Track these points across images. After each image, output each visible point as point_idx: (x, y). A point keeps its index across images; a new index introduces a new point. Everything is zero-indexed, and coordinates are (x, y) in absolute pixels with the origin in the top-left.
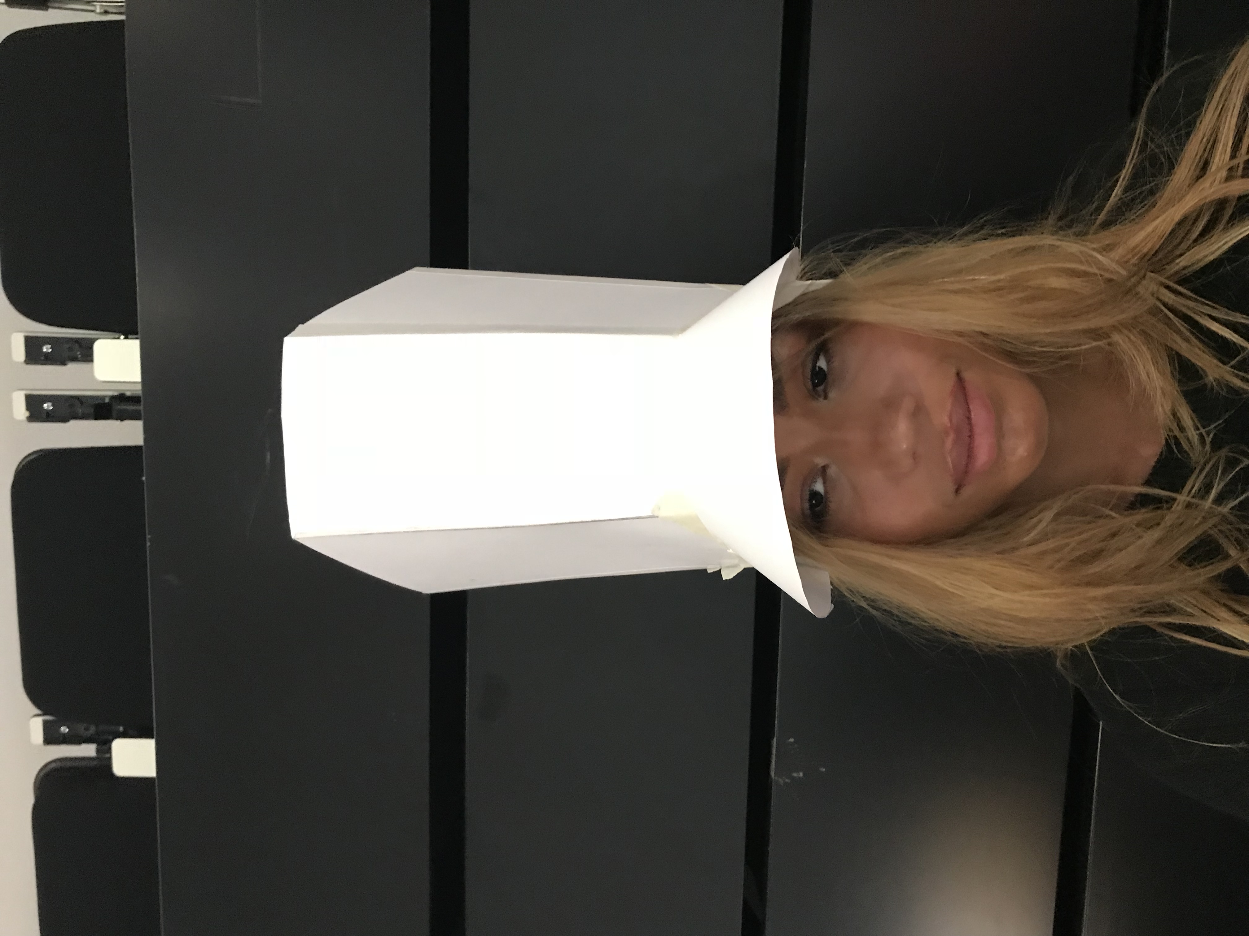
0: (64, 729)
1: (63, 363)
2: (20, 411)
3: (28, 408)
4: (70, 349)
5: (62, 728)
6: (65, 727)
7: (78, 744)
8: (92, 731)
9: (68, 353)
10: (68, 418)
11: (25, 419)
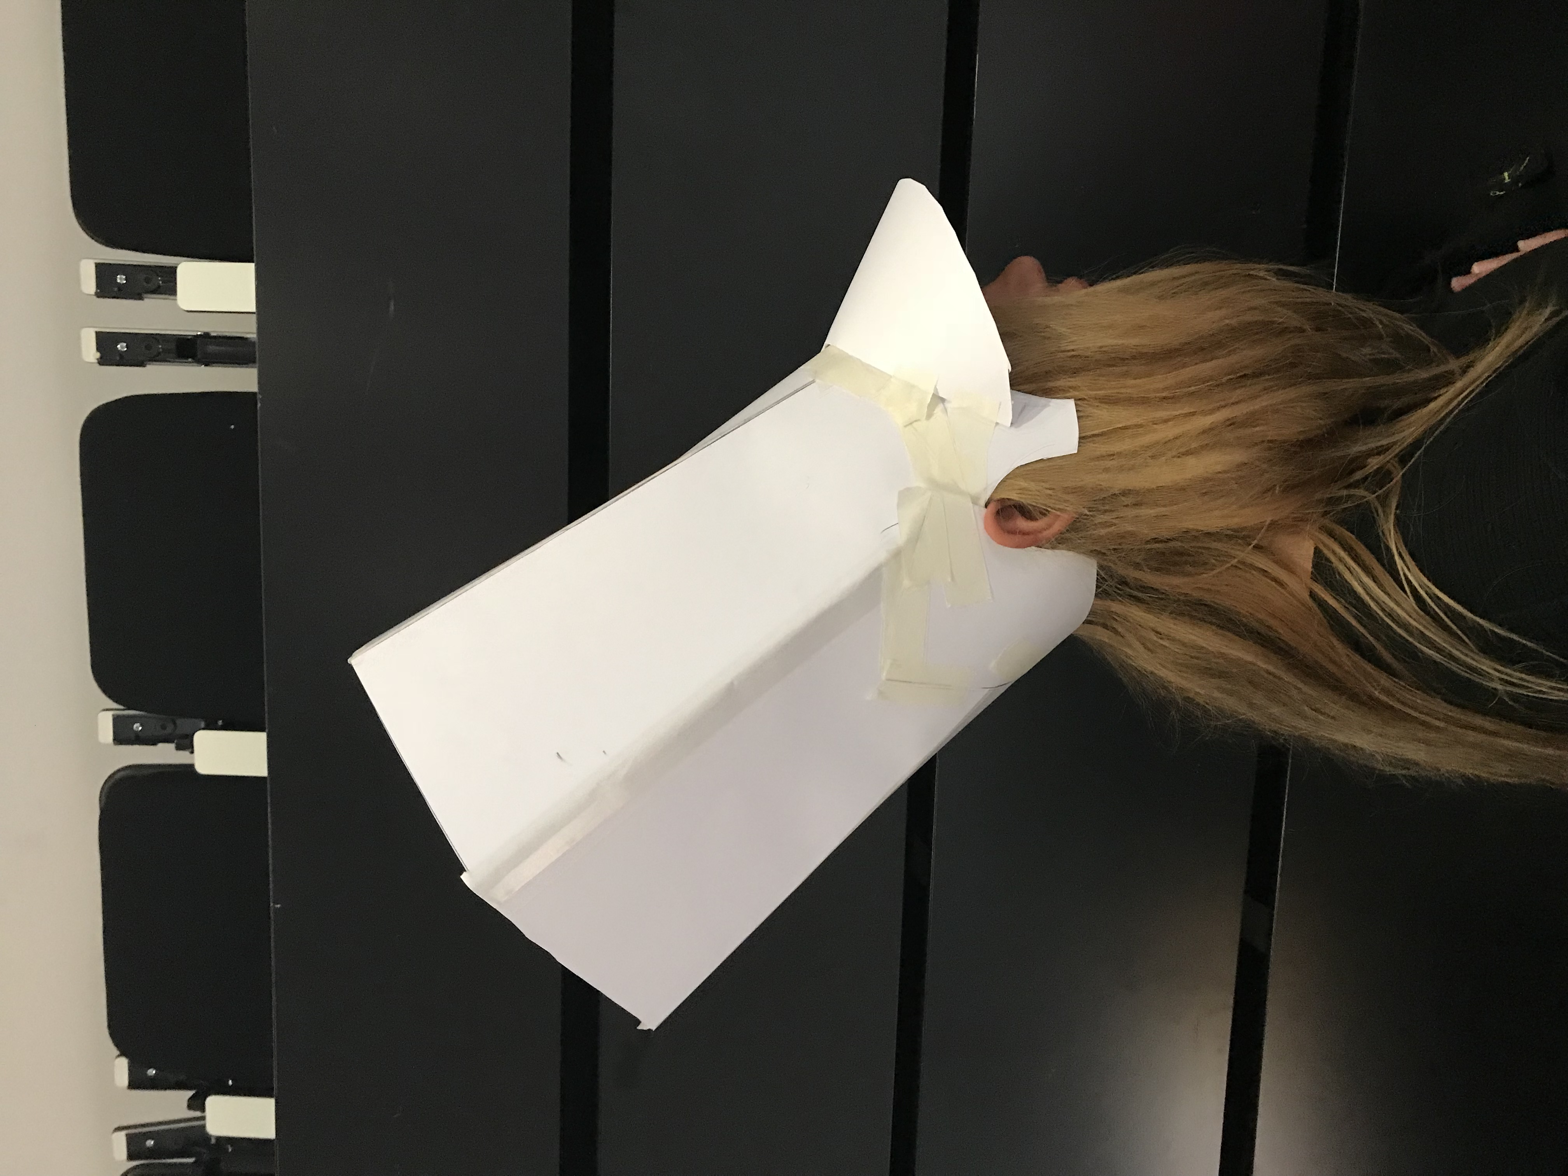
0: (137, 727)
1: (139, 297)
2: (90, 352)
3: (98, 350)
4: (147, 279)
5: (135, 726)
6: (138, 725)
7: (154, 743)
8: (170, 729)
9: (145, 284)
10: (146, 361)
11: (95, 361)
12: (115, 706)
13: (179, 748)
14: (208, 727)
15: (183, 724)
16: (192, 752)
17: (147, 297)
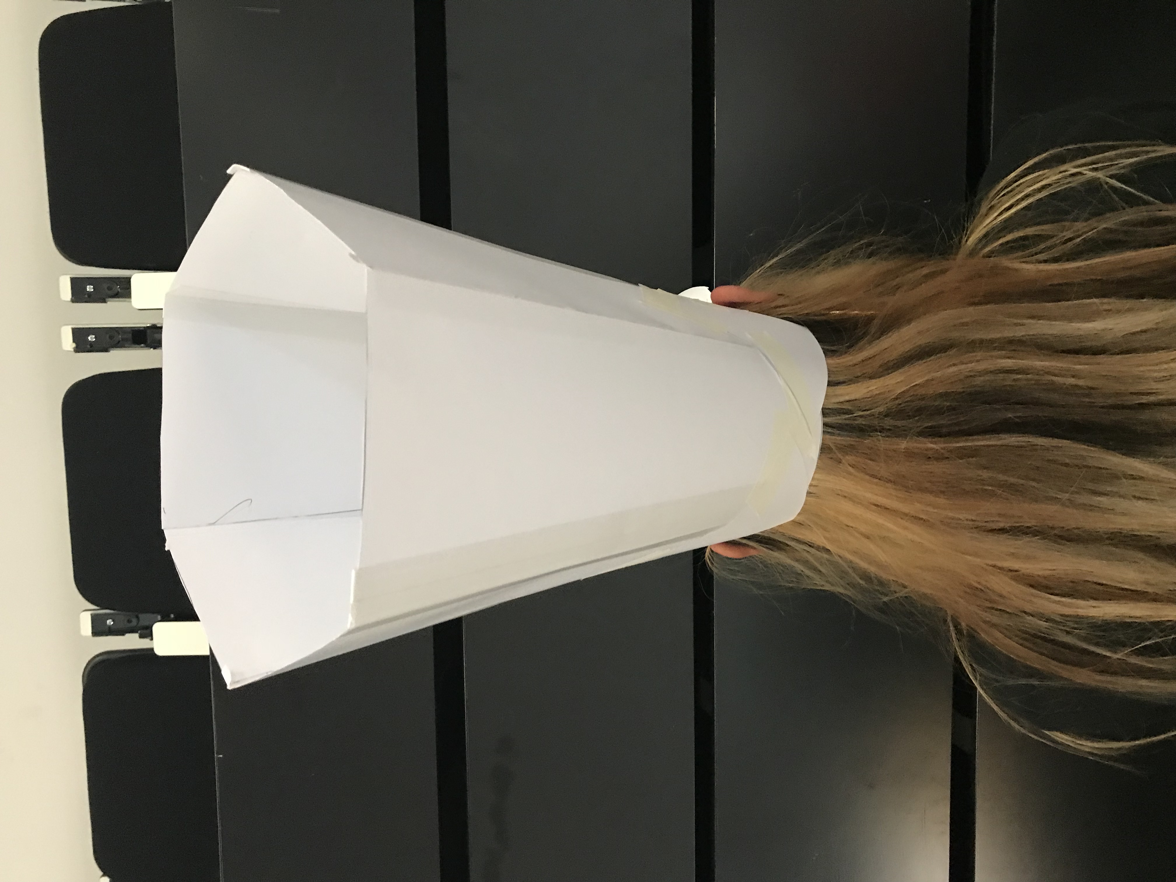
0: (110, 622)
1: (104, 301)
2: (68, 343)
3: (74, 341)
4: (109, 289)
5: (108, 621)
6: (110, 620)
7: (123, 634)
8: (134, 622)
9: (107, 291)
10: (110, 347)
11: (73, 350)
12: (92, 607)
13: (141, 636)
14: (163, 620)
15: (144, 618)
16: (152, 639)
17: (110, 301)
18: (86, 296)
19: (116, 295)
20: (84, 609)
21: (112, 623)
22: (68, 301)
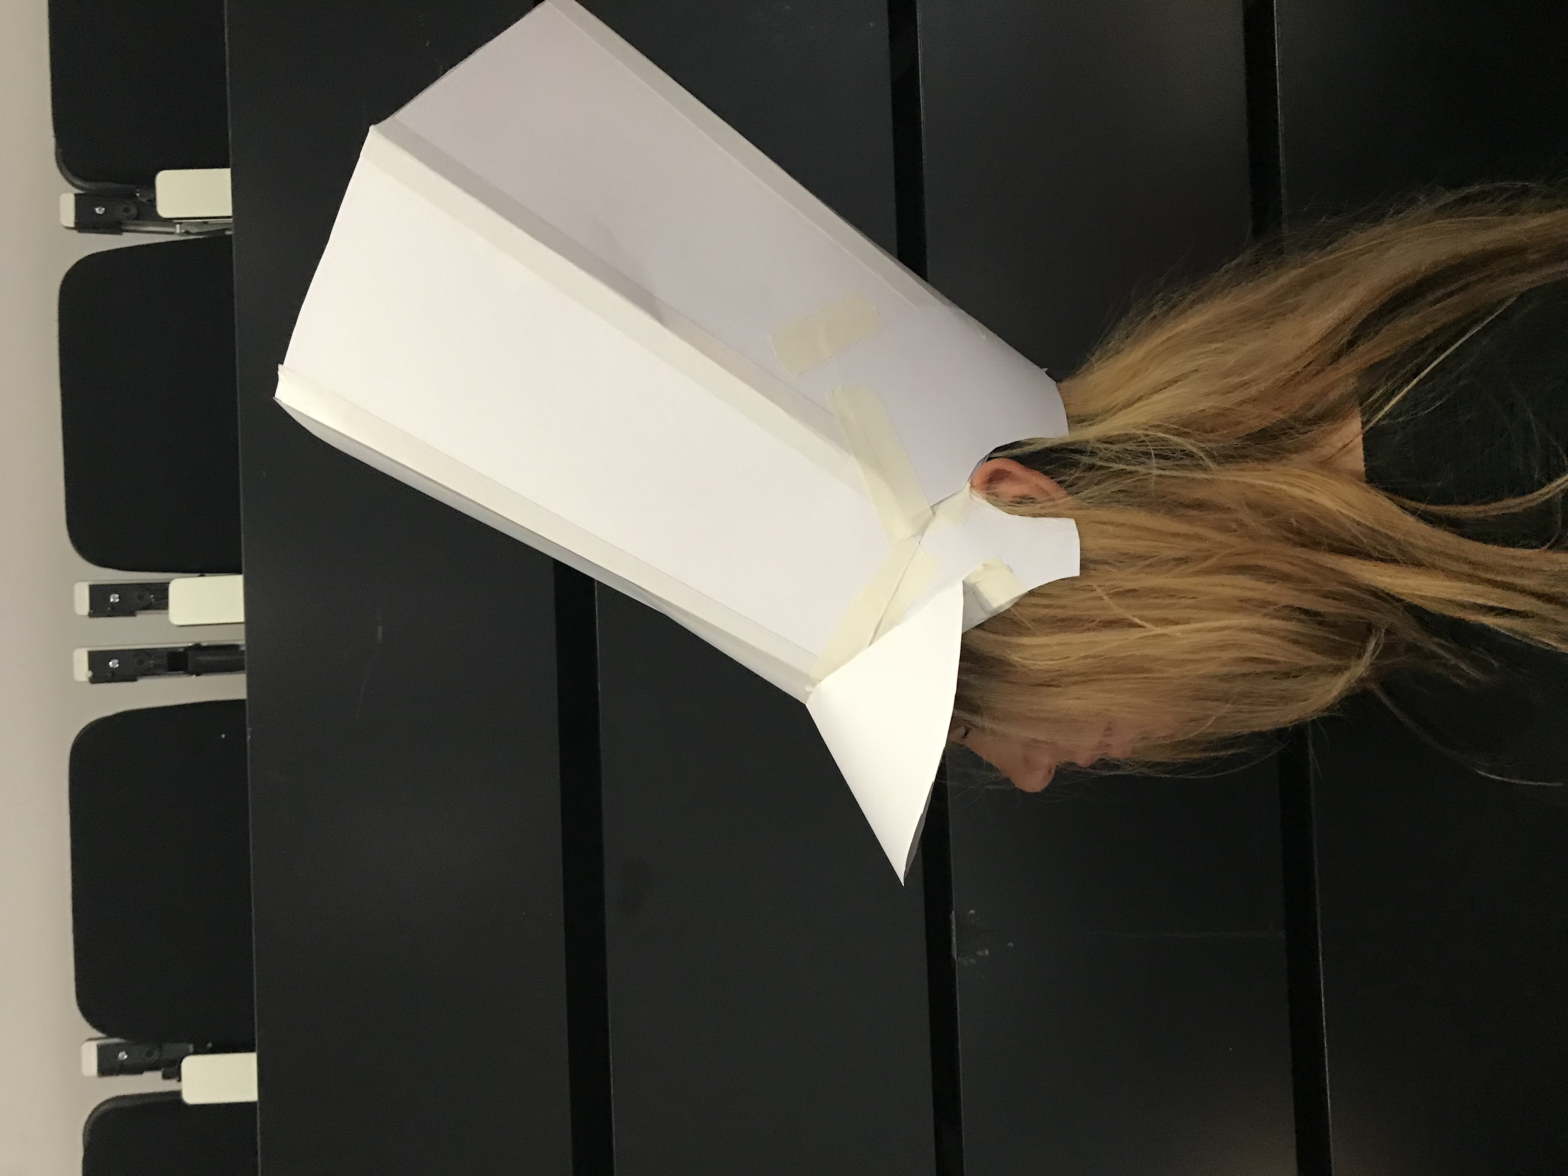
0: (123, 1056)
1: (132, 614)
2: (82, 671)
3: (91, 668)
4: (141, 598)
5: (120, 1055)
6: (124, 1053)
7: (140, 1072)
8: (156, 1056)
9: (138, 601)
10: (137, 676)
11: (87, 680)
12: (100, 1035)
13: (166, 1077)
14: (196, 1052)
15: (170, 1050)
16: (180, 1080)
17: (140, 613)
18: (109, 609)
19: (148, 607)
20: (87, 1038)
21: (126, 1057)
22: (83, 616)
